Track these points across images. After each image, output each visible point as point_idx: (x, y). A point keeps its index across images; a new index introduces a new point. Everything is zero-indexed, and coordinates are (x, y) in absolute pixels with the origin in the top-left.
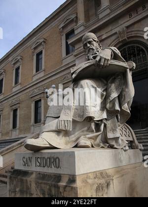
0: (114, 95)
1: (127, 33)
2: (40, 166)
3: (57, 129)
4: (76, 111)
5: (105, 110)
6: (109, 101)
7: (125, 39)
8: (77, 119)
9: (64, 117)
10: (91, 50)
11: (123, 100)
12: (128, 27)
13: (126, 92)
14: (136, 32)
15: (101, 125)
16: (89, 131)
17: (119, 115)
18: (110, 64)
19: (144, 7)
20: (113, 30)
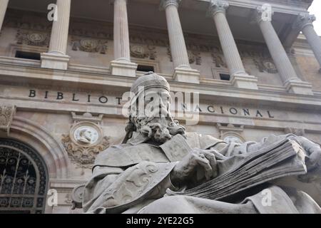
1: (14, 120)
7: (4, 130)
12: (19, 110)
14: (32, 128)
19: (60, 96)
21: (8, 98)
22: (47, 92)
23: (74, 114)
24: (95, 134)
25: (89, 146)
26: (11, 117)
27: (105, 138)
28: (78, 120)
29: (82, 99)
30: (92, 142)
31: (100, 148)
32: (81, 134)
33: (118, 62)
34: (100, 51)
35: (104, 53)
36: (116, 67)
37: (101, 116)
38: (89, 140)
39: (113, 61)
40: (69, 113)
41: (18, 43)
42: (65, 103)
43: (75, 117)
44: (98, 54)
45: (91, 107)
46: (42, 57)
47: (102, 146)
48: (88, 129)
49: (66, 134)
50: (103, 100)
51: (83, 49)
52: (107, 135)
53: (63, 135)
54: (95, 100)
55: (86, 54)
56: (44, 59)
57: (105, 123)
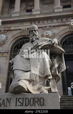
10: (35, 35)
12: (28, 29)
13: (62, 65)
17: (56, 78)
19: (39, 22)
20: (19, 27)
21: (25, 26)
22: (35, 22)
23: (44, 27)
24: (51, 32)
25: (49, 36)
26: (27, 31)
27: (54, 33)
28: (45, 29)
29: (46, 22)
30: (50, 35)
31: (53, 37)
32: (46, 33)
33: (56, 7)
34: (51, 3)
35: (53, 4)
36: (55, 9)
37: (52, 27)
38: (49, 35)
39: (55, 7)
40: (42, 27)
41: (26, 7)
42: (41, 24)
43: (44, 28)
44: (51, 5)
45: (49, 24)
46: (32, 11)
47: (53, 36)
48: (48, 31)
49: (42, 34)
50: (52, 21)
51: (46, 4)
52: (54, 32)
53: (41, 34)
54: (49, 22)
55: (47, 6)
56: (33, 11)
57: (53, 28)
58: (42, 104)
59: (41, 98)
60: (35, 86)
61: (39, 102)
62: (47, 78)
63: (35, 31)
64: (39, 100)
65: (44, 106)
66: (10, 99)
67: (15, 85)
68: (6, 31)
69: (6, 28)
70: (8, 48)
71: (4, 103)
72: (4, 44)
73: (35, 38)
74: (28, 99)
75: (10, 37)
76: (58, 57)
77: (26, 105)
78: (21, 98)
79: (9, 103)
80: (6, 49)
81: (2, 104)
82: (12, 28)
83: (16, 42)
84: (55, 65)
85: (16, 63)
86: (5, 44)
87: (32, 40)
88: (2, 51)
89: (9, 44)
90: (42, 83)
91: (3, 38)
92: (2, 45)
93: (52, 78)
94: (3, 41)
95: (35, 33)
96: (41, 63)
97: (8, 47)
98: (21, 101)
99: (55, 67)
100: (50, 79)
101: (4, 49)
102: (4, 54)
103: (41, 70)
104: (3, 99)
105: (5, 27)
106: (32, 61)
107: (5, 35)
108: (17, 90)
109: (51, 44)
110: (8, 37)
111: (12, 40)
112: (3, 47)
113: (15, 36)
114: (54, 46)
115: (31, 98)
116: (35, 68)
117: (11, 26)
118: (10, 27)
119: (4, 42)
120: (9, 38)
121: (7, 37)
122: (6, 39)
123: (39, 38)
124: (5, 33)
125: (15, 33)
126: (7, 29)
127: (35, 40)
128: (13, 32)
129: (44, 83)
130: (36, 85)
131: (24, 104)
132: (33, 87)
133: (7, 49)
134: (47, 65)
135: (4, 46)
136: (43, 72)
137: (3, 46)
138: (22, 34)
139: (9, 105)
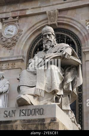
0: (70, 80)
2: (25, 115)
3: (34, 94)
4: (46, 85)
5: (62, 89)
6: (66, 83)
8: (47, 91)
9: (39, 87)
10: (49, 41)
11: (75, 84)
13: (77, 79)
15: (59, 99)
16: (51, 101)
17: (70, 95)
18: (70, 59)
20: (42, 8)
58: (41, 113)
59: (41, 109)
60: (40, 101)
61: (39, 112)
62: (55, 94)
63: (49, 35)
64: (39, 110)
65: (43, 115)
66: (15, 111)
67: (18, 98)
68: (17, 17)
69: (16, 12)
70: (23, 52)
71: (10, 114)
72: (14, 44)
73: (50, 45)
74: (30, 110)
75: (25, 29)
76: (73, 70)
77: (28, 115)
78: (24, 110)
79: (14, 114)
80: (19, 54)
81: (8, 115)
82: (27, 11)
83: (38, 39)
84: (67, 79)
85: (22, 79)
86: (16, 44)
87: (46, 48)
88: (12, 57)
89: (24, 43)
90: (50, 99)
91: (12, 32)
92: (10, 46)
93: (63, 94)
94: (12, 39)
95: (49, 39)
96: (49, 77)
97: (22, 50)
98: (24, 112)
99: (67, 81)
100: (60, 96)
101: (15, 55)
102: (16, 63)
103: (48, 85)
104: (9, 111)
105: (14, 10)
106: (38, 76)
107: (16, 26)
108: (20, 102)
109: (61, 55)
110: (22, 31)
111: (30, 34)
112: (14, 50)
113: (35, 27)
114: (65, 58)
115: (33, 109)
116: (41, 83)
117: (27, 8)
118: (25, 10)
119: (15, 40)
120: (23, 33)
121: (20, 31)
122: (17, 34)
123: (55, 44)
124: (15, 21)
125: (34, 20)
126: (18, 14)
127: (49, 48)
128: (30, 19)
129: (52, 99)
130: (42, 101)
131: (27, 115)
132: (39, 102)
133: (21, 54)
134: (55, 80)
135: (15, 48)
136: (50, 88)
137: (13, 48)
138: (48, 22)
139: (14, 115)
